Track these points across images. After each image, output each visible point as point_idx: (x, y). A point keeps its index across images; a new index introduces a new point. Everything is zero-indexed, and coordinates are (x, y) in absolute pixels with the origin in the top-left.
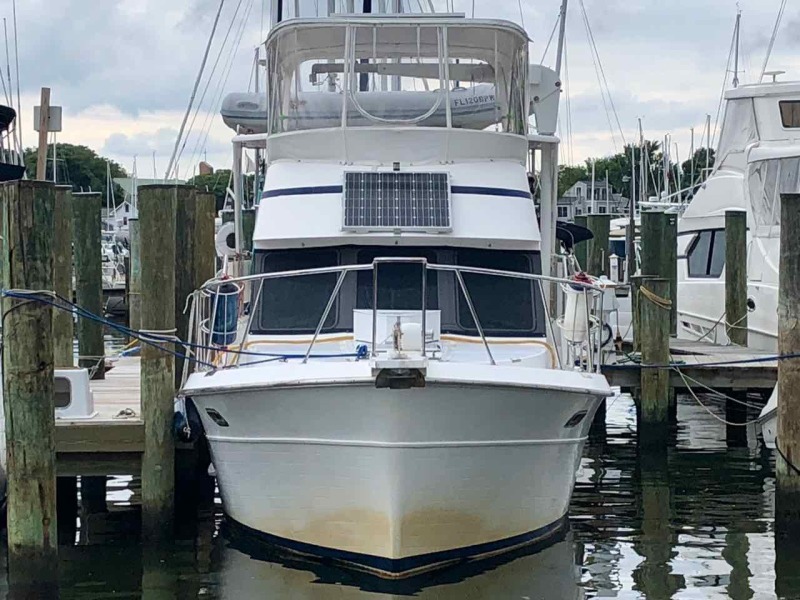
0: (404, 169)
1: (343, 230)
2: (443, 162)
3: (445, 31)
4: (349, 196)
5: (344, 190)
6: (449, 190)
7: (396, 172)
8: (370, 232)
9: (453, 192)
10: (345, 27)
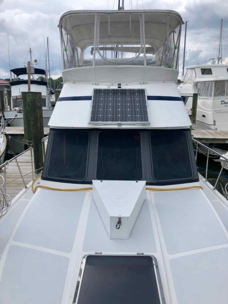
0: (123, 87)
1: (90, 124)
2: (142, 83)
3: (143, 16)
4: (94, 102)
5: (92, 99)
6: (146, 99)
7: (119, 89)
8: (104, 125)
9: (148, 99)
10: (94, 15)
